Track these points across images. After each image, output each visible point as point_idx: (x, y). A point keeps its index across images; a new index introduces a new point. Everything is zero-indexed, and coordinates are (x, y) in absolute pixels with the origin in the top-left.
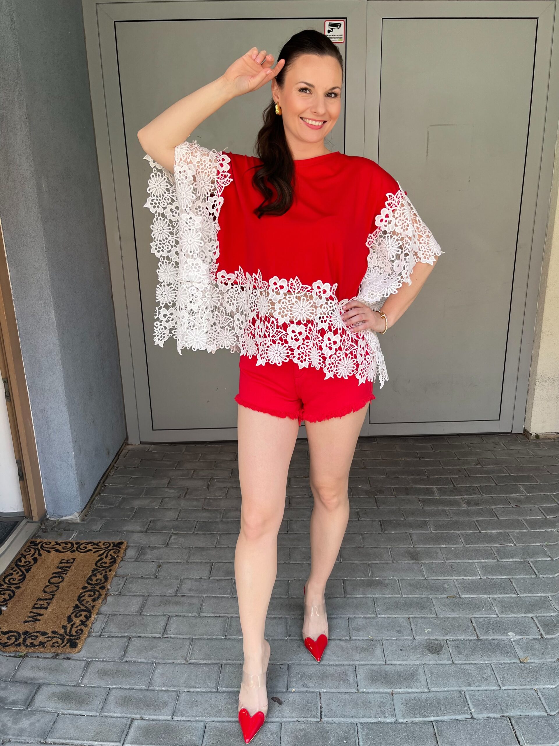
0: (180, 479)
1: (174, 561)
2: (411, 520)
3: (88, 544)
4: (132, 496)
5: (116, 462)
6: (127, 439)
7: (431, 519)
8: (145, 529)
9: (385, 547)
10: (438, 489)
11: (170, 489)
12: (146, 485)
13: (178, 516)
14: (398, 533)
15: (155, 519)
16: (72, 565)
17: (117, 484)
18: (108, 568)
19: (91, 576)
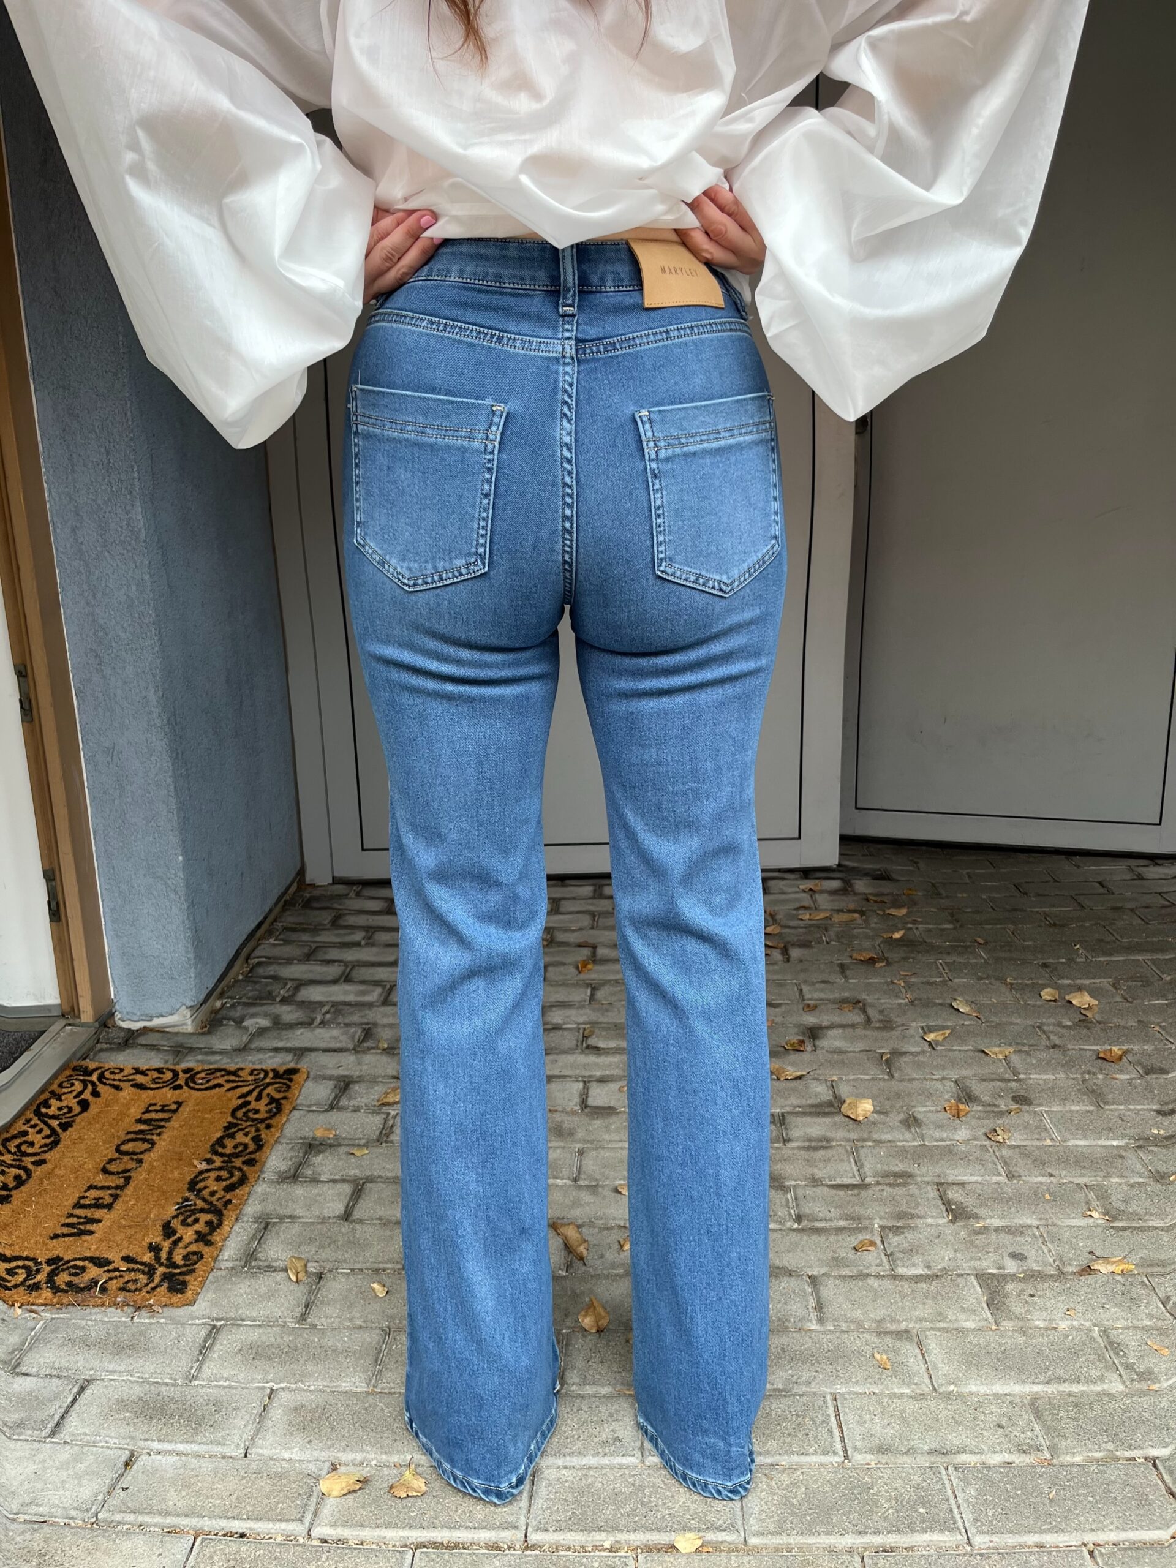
3: (212, 1073)
6: (301, 872)
8: (351, 1046)
12: (350, 960)
15: (375, 1025)
16: (174, 1115)
18: (262, 1121)
19: (222, 1138)
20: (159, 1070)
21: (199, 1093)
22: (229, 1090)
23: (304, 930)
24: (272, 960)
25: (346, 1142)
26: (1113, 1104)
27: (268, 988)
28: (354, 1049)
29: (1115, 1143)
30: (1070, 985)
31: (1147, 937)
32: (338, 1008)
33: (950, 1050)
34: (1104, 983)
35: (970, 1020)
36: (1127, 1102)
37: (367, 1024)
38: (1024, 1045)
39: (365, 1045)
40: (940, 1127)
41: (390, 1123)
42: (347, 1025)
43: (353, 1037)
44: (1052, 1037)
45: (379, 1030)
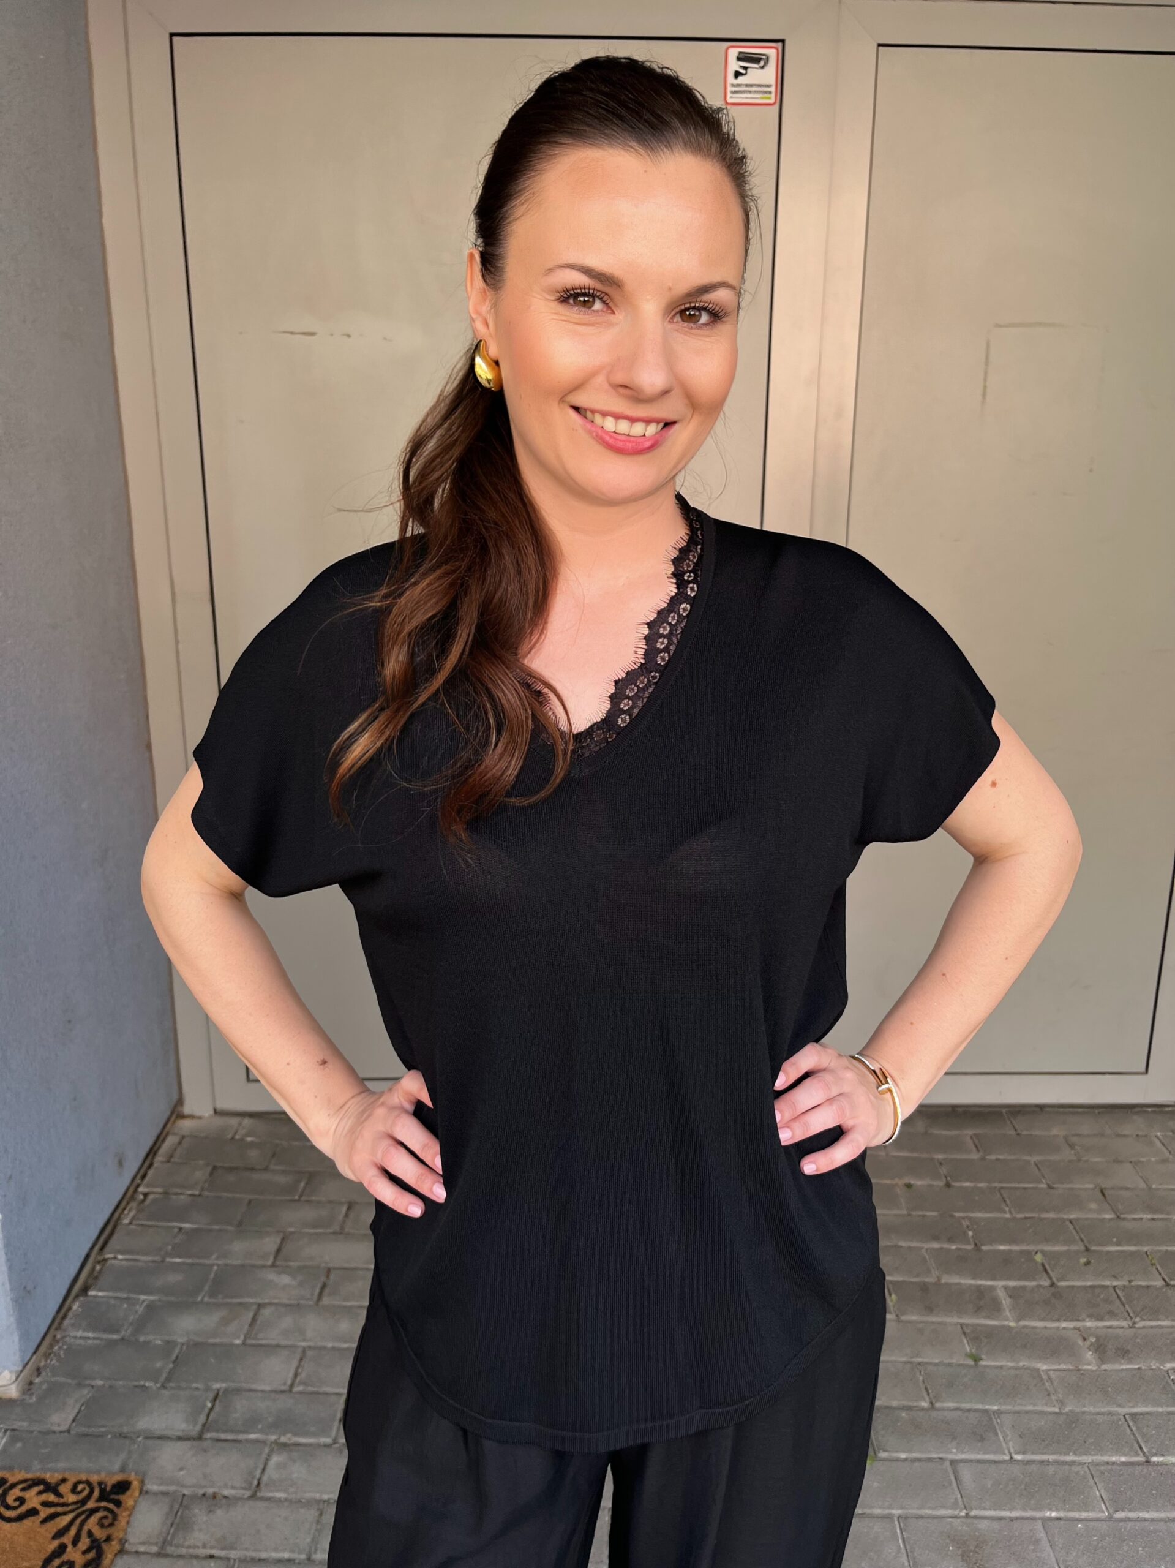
0: (311, 1234)
1: (275, 1555)
2: (949, 1409)
3: (28, 1488)
4: (173, 1299)
5: (144, 1177)
7: (1003, 1408)
8: (198, 1428)
9: (886, 1512)
10: (1013, 1293)
11: (280, 1273)
12: (217, 1258)
13: (296, 1375)
14: (919, 1460)
15: (232, 1385)
17: (138, 1254)
21: (9, 1527)
22: (44, 1521)
28: (197, 1438)
31: (1118, 1244)
33: (893, 1459)
34: (1068, 1328)
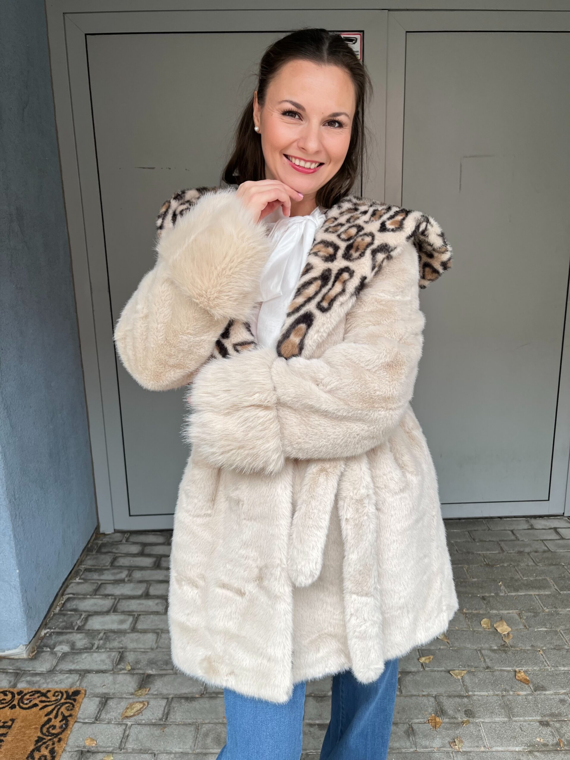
3: (33, 695)
6: (98, 528)
8: (111, 667)
14: (444, 671)
16: (9, 730)
18: (57, 735)
19: (33, 751)
20: (4, 693)
21: (24, 711)
22: (41, 709)
23: (96, 570)
24: (76, 596)
25: (101, 749)
26: (517, 716)
27: (72, 619)
28: (113, 670)
29: (517, 749)
30: (496, 615)
31: (536, 576)
32: (109, 635)
33: (432, 671)
34: (513, 613)
35: (444, 645)
36: (524, 715)
37: (122, 648)
38: (472, 666)
39: (119, 667)
40: (425, 736)
41: (127, 733)
42: (111, 649)
43: (113, 662)
44: (487, 660)
45: (128, 654)
